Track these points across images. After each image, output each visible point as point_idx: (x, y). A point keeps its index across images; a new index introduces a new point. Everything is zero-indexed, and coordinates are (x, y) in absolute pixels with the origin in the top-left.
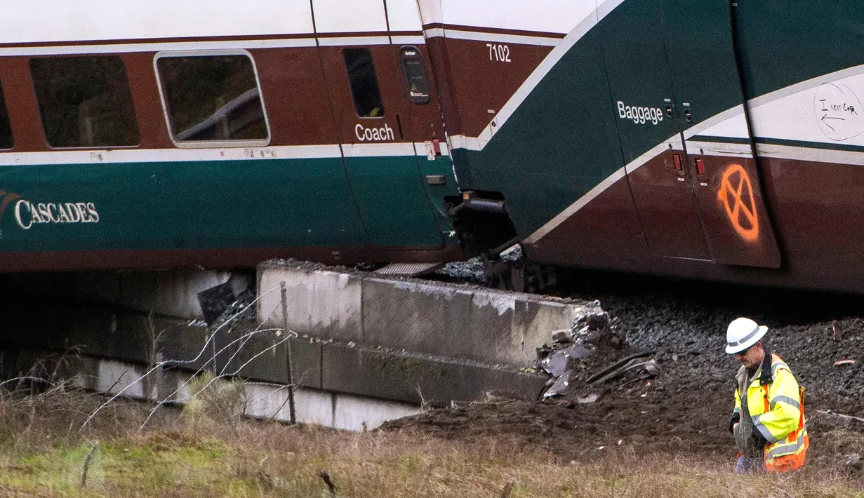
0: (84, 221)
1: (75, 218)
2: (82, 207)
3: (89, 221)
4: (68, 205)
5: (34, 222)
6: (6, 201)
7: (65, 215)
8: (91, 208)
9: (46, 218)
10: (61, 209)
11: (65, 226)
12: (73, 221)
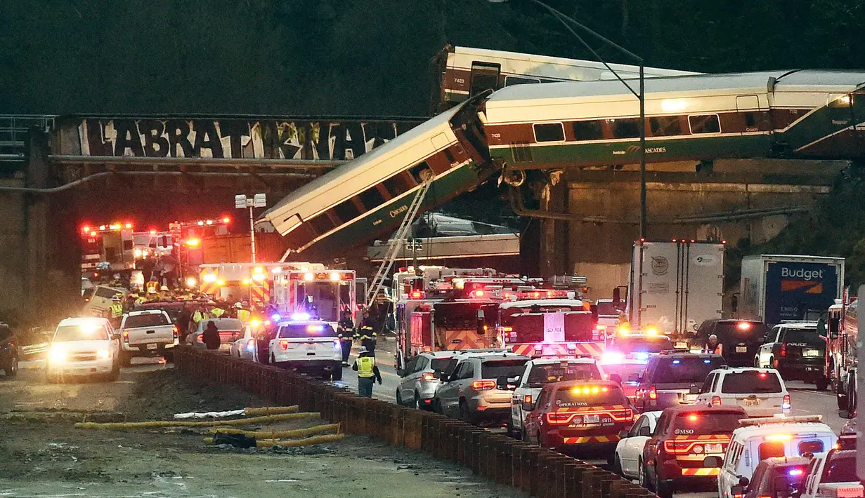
1: (658, 151)
2: (661, 149)
3: (662, 152)
4: (657, 149)
6: (639, 148)
7: (656, 151)
8: (664, 149)
9: (649, 152)
10: (655, 149)
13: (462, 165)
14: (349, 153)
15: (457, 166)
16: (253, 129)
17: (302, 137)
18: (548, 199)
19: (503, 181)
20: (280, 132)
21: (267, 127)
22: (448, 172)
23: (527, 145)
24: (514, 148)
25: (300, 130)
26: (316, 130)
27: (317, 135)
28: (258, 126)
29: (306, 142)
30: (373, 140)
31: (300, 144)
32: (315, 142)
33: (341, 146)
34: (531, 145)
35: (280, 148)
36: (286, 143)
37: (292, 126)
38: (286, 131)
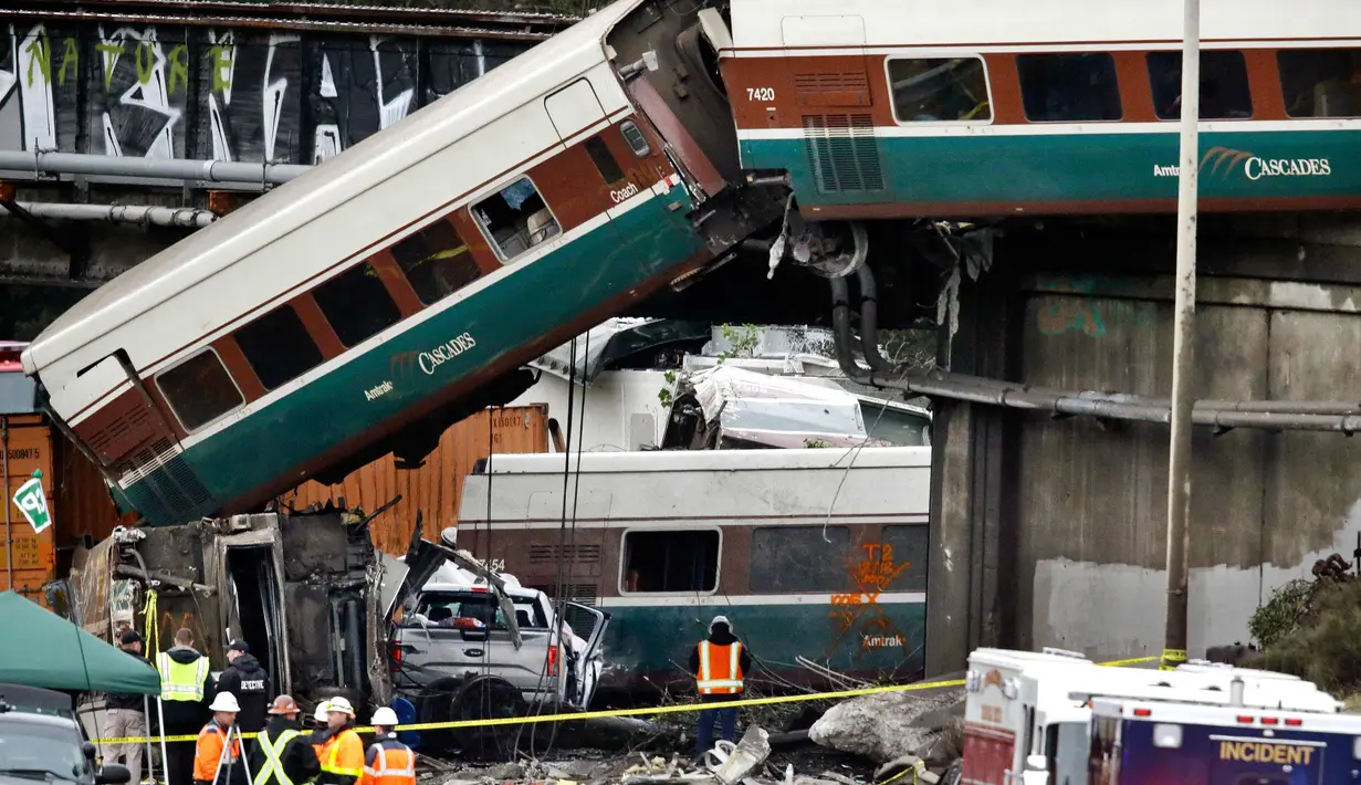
0: (1314, 173)
1: (1306, 170)
2: (1315, 163)
3: (1320, 173)
4: (1301, 161)
5: (1263, 174)
6: (1239, 157)
7: (1296, 169)
8: (1324, 163)
9: (1276, 171)
10: (1293, 163)
11: (1295, 177)
12: (1304, 173)
13: (646, 195)
14: (325, 138)
15: (630, 201)
16: (23, 47)
17: (178, 77)
18: (954, 328)
19: (787, 258)
20: (110, 61)
21: (70, 42)
22: (600, 220)
23: (865, 132)
24: (821, 141)
25: (174, 54)
26: (224, 55)
27: (226, 75)
28: (40, 38)
29: (191, 97)
30: (407, 96)
31: (172, 101)
32: (220, 97)
33: (304, 115)
34: (881, 132)
35: (106, 118)
36: (126, 99)
37: (148, 39)
38: (128, 57)
